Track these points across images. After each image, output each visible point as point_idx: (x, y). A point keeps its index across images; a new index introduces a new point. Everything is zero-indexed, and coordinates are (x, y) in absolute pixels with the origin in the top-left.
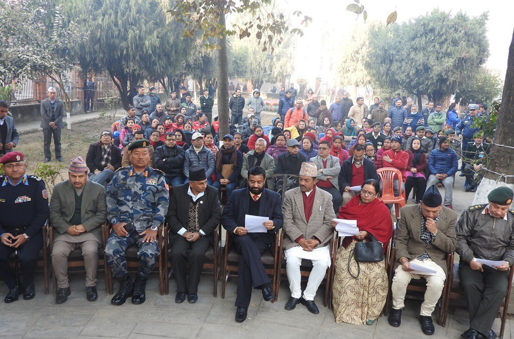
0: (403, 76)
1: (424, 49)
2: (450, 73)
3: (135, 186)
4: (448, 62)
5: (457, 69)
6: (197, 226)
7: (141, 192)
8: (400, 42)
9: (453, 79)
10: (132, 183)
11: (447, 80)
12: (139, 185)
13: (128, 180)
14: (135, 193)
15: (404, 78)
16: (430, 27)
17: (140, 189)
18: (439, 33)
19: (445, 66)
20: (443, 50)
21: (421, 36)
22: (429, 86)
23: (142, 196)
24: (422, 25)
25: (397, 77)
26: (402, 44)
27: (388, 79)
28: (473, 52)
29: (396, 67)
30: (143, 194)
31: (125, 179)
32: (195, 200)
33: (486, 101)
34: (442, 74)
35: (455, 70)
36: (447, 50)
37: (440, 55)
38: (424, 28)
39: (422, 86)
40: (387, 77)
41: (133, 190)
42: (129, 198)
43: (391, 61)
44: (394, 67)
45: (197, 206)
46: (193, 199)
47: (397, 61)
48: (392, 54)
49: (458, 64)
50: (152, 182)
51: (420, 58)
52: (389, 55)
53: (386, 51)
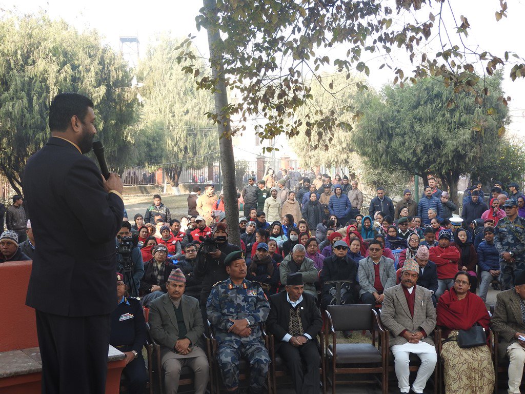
0: (408, 155)
1: (431, 119)
2: (468, 147)
3: (238, 298)
4: (464, 134)
5: (475, 141)
6: (301, 330)
7: (243, 304)
8: (398, 111)
9: (472, 154)
10: (234, 295)
11: (465, 155)
12: (241, 297)
13: (229, 293)
14: (239, 304)
15: (410, 157)
16: (435, 92)
17: (243, 301)
18: (447, 99)
19: (461, 139)
20: (456, 119)
21: (426, 103)
22: (443, 165)
23: (246, 307)
24: (425, 90)
25: (400, 156)
26: (401, 113)
27: (388, 158)
28: (491, 120)
29: (397, 143)
30: (247, 306)
31: (225, 292)
32: (294, 306)
33: (513, 178)
34: (459, 149)
35: (473, 144)
36: (460, 119)
37: (453, 126)
38: (428, 93)
39: (433, 165)
40: (387, 155)
41: (235, 302)
42: (232, 310)
43: (390, 136)
44: (396, 143)
45: (298, 311)
46: (292, 305)
47: (397, 135)
48: (391, 127)
49: (476, 135)
50: (253, 293)
51: (428, 130)
52: (387, 129)
53: (382, 123)
